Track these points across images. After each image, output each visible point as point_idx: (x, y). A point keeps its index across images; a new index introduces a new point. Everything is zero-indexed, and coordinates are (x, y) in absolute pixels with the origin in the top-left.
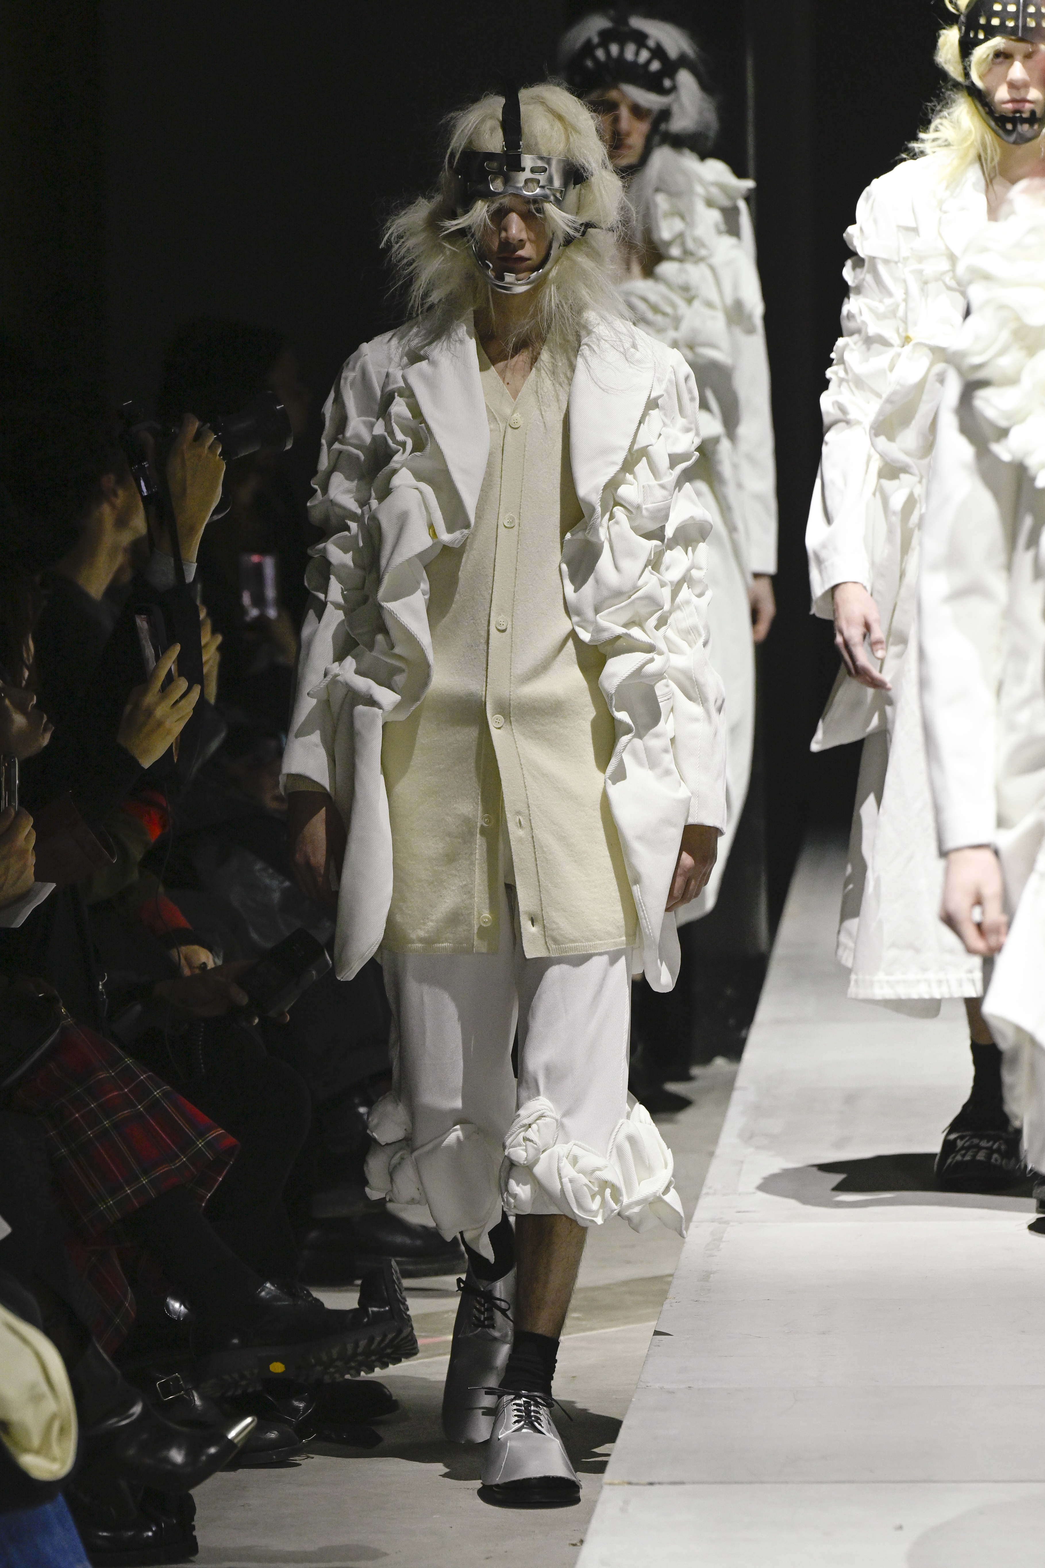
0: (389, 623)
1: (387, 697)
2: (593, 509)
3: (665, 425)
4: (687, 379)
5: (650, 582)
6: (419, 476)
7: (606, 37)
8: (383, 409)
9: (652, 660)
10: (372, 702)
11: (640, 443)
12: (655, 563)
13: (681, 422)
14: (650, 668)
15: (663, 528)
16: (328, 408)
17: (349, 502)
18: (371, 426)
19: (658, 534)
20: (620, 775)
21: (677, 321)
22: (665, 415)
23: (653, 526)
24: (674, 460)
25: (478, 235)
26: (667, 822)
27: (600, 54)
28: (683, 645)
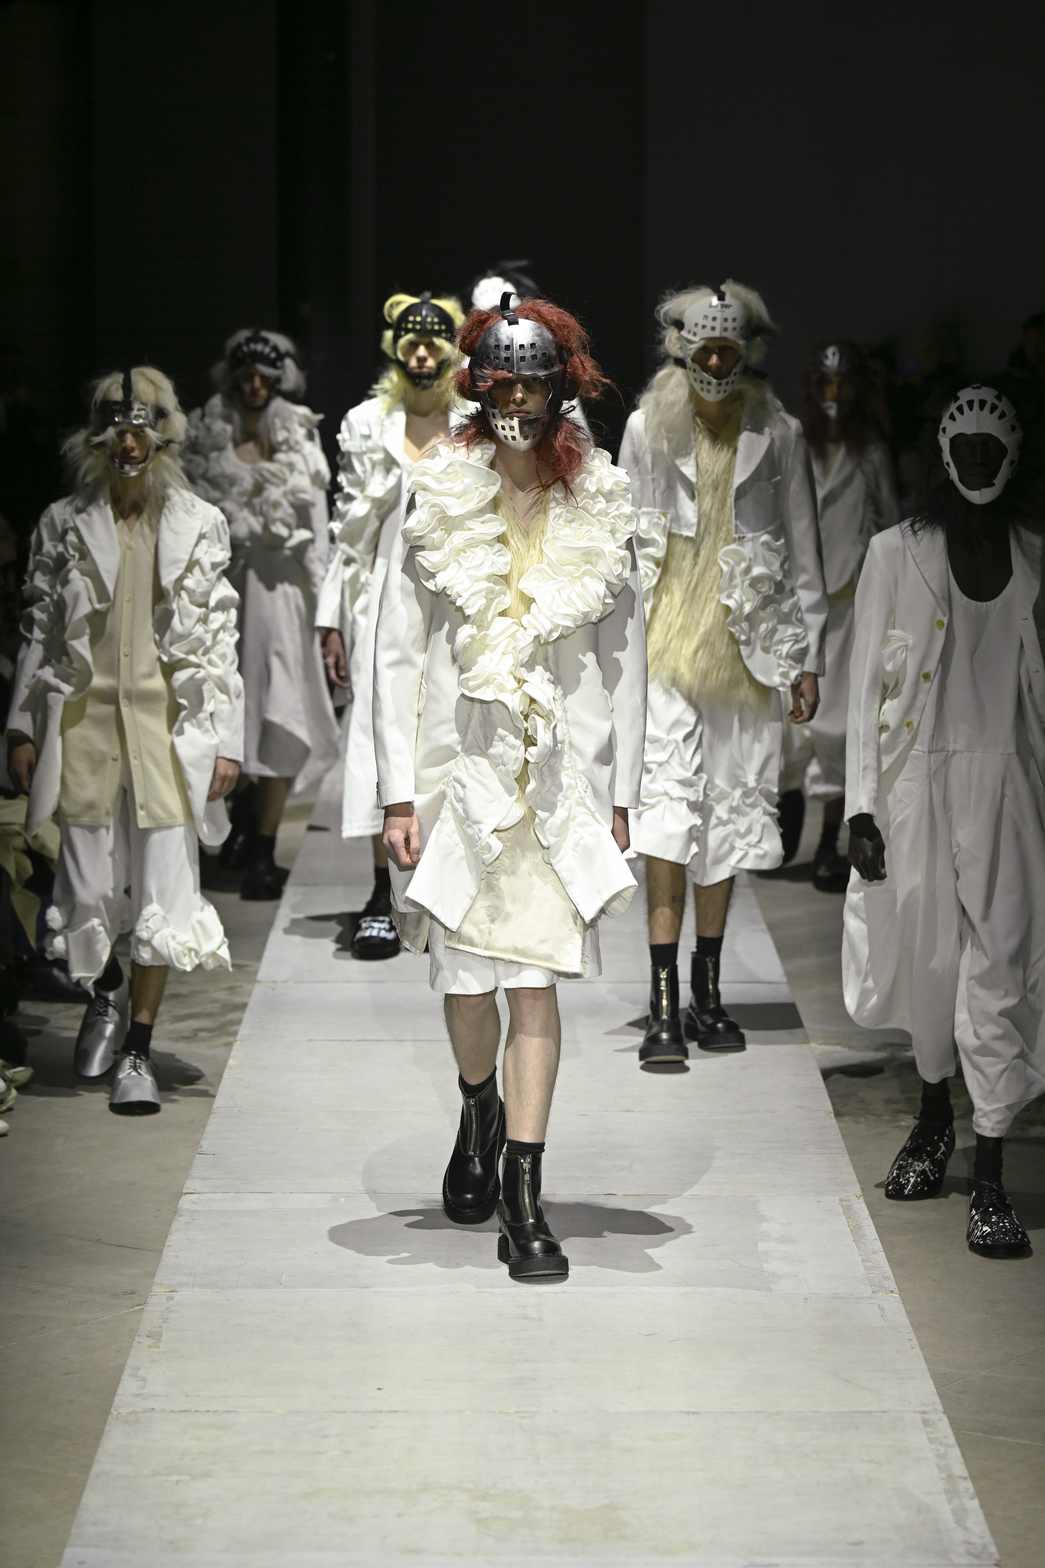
0: (70, 651)
1: (67, 689)
2: (169, 593)
3: (209, 547)
4: (222, 523)
5: (199, 630)
6: (83, 573)
7: (249, 340)
8: (61, 537)
9: (199, 672)
10: (58, 691)
11: (196, 556)
12: (204, 620)
13: (219, 546)
14: (199, 676)
15: (207, 602)
16: (34, 537)
17: (45, 587)
18: (55, 547)
19: (205, 605)
20: (181, 732)
21: (284, 481)
22: (211, 542)
23: (202, 600)
24: (214, 566)
25: (110, 444)
26: (205, 756)
27: (245, 349)
28: (219, 662)
